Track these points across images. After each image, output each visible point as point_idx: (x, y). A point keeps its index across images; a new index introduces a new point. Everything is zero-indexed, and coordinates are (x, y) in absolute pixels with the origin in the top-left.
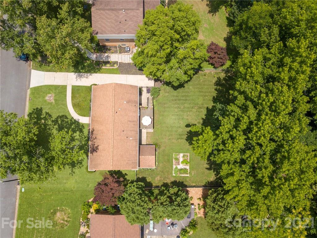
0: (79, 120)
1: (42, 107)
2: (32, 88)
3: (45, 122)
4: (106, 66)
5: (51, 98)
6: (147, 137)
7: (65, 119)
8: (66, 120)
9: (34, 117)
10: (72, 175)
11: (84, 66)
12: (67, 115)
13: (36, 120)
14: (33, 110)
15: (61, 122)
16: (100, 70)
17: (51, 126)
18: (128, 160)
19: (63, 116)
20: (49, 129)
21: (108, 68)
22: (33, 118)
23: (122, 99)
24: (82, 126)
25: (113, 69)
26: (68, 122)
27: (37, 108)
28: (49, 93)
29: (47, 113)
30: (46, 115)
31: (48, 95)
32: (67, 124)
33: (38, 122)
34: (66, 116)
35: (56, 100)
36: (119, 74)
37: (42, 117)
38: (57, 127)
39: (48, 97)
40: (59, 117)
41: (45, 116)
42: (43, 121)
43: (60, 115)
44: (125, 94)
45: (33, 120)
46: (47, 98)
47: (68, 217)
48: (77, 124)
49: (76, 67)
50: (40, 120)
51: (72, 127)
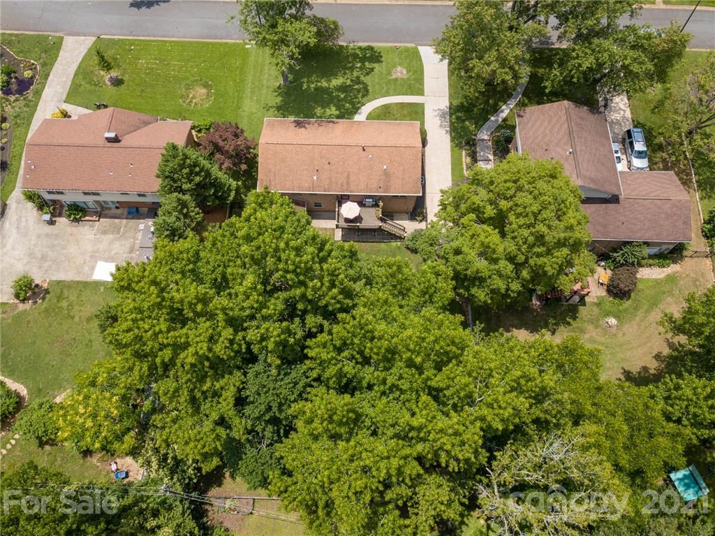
0: (360, 114)
1: (383, 63)
2: (416, 48)
3: (357, 67)
4: (466, 156)
5: (399, 74)
6: (326, 229)
7: (361, 94)
8: (360, 96)
9: (366, 54)
10: (264, 108)
11: (464, 121)
12: (369, 97)
13: (361, 56)
14: (378, 51)
15: (356, 89)
16: (457, 148)
17: (350, 75)
18: (275, 172)
19: (367, 91)
20: (345, 74)
21: (464, 160)
22: (365, 52)
23: (391, 161)
25: (463, 169)
26: (356, 98)
27: (381, 57)
28: (408, 71)
29: (372, 70)
30: (369, 68)
31: (405, 69)
32: (353, 97)
33: (357, 59)
34: (366, 95)
35: (396, 80)
36: (453, 180)
37: (367, 64)
38: (348, 84)
39: (401, 70)
40: (365, 86)
42: (359, 65)
43: (368, 87)
44: (401, 168)
45: (362, 53)
46: (399, 68)
47: (196, 104)
48: (352, 112)
49: (460, 108)
50: (360, 62)
51: (348, 105)
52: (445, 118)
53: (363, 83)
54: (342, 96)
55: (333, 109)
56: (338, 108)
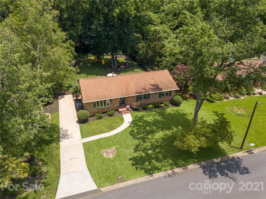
0: (129, 122)
3: (150, 149)
5: (110, 151)
8: (135, 131)
9: (150, 165)
13: (153, 161)
14: (139, 169)
15: (141, 134)
16: (54, 123)
17: (151, 142)
19: (131, 135)
24: (136, 118)
27: (133, 165)
28: (102, 155)
30: (139, 151)
31: (105, 157)
33: (155, 157)
34: (131, 132)
35: (110, 146)
37: (144, 155)
39: (109, 155)
41: (141, 152)
43: (132, 137)
45: (155, 165)
46: (111, 156)
49: (48, 143)
50: (150, 154)
51: (141, 124)
52: (63, 135)
53: (138, 139)
54: (148, 128)
55: (149, 120)
56: (146, 121)
